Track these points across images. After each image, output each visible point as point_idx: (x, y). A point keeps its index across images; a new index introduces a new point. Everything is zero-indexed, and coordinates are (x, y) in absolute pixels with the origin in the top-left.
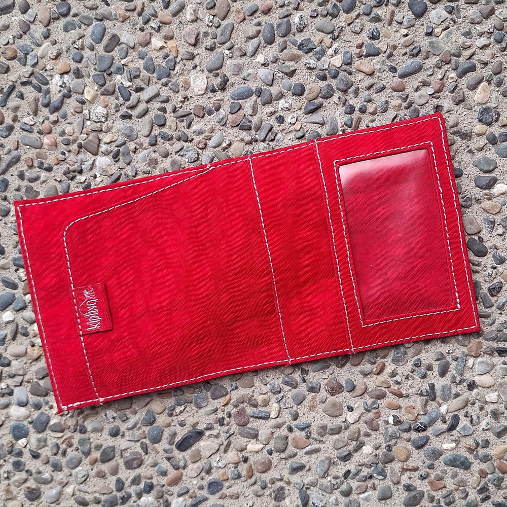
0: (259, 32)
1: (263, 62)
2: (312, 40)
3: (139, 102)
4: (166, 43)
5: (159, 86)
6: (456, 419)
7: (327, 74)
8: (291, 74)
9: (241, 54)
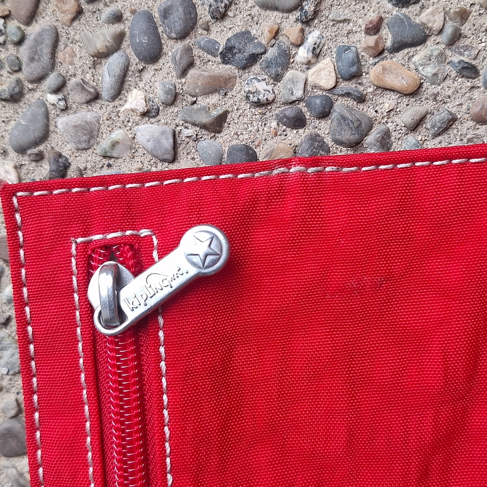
0: (119, 38)
1: (141, 107)
2: (253, 32)
7: (305, 110)
8: (218, 125)
9: (84, 97)
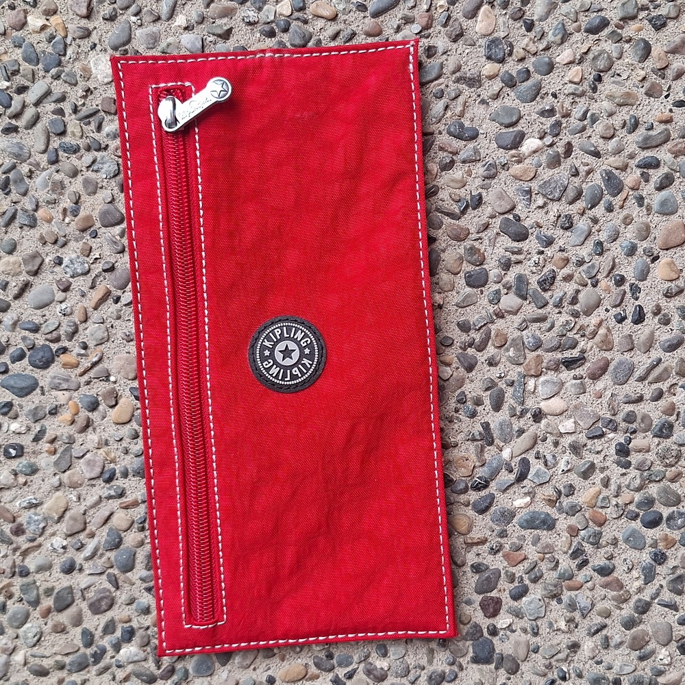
1: (184, 24)
3: (24, 106)
4: (47, 20)
5: (48, 80)
6: (525, 464)
7: (275, 27)
8: (226, 35)
9: (152, 18)
